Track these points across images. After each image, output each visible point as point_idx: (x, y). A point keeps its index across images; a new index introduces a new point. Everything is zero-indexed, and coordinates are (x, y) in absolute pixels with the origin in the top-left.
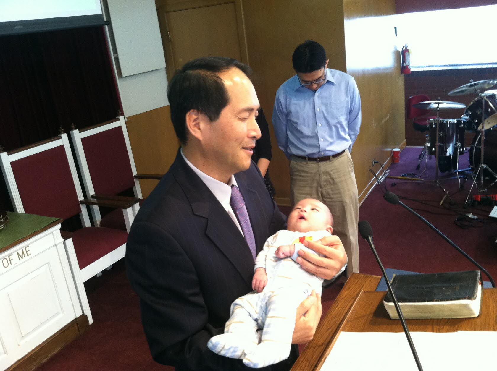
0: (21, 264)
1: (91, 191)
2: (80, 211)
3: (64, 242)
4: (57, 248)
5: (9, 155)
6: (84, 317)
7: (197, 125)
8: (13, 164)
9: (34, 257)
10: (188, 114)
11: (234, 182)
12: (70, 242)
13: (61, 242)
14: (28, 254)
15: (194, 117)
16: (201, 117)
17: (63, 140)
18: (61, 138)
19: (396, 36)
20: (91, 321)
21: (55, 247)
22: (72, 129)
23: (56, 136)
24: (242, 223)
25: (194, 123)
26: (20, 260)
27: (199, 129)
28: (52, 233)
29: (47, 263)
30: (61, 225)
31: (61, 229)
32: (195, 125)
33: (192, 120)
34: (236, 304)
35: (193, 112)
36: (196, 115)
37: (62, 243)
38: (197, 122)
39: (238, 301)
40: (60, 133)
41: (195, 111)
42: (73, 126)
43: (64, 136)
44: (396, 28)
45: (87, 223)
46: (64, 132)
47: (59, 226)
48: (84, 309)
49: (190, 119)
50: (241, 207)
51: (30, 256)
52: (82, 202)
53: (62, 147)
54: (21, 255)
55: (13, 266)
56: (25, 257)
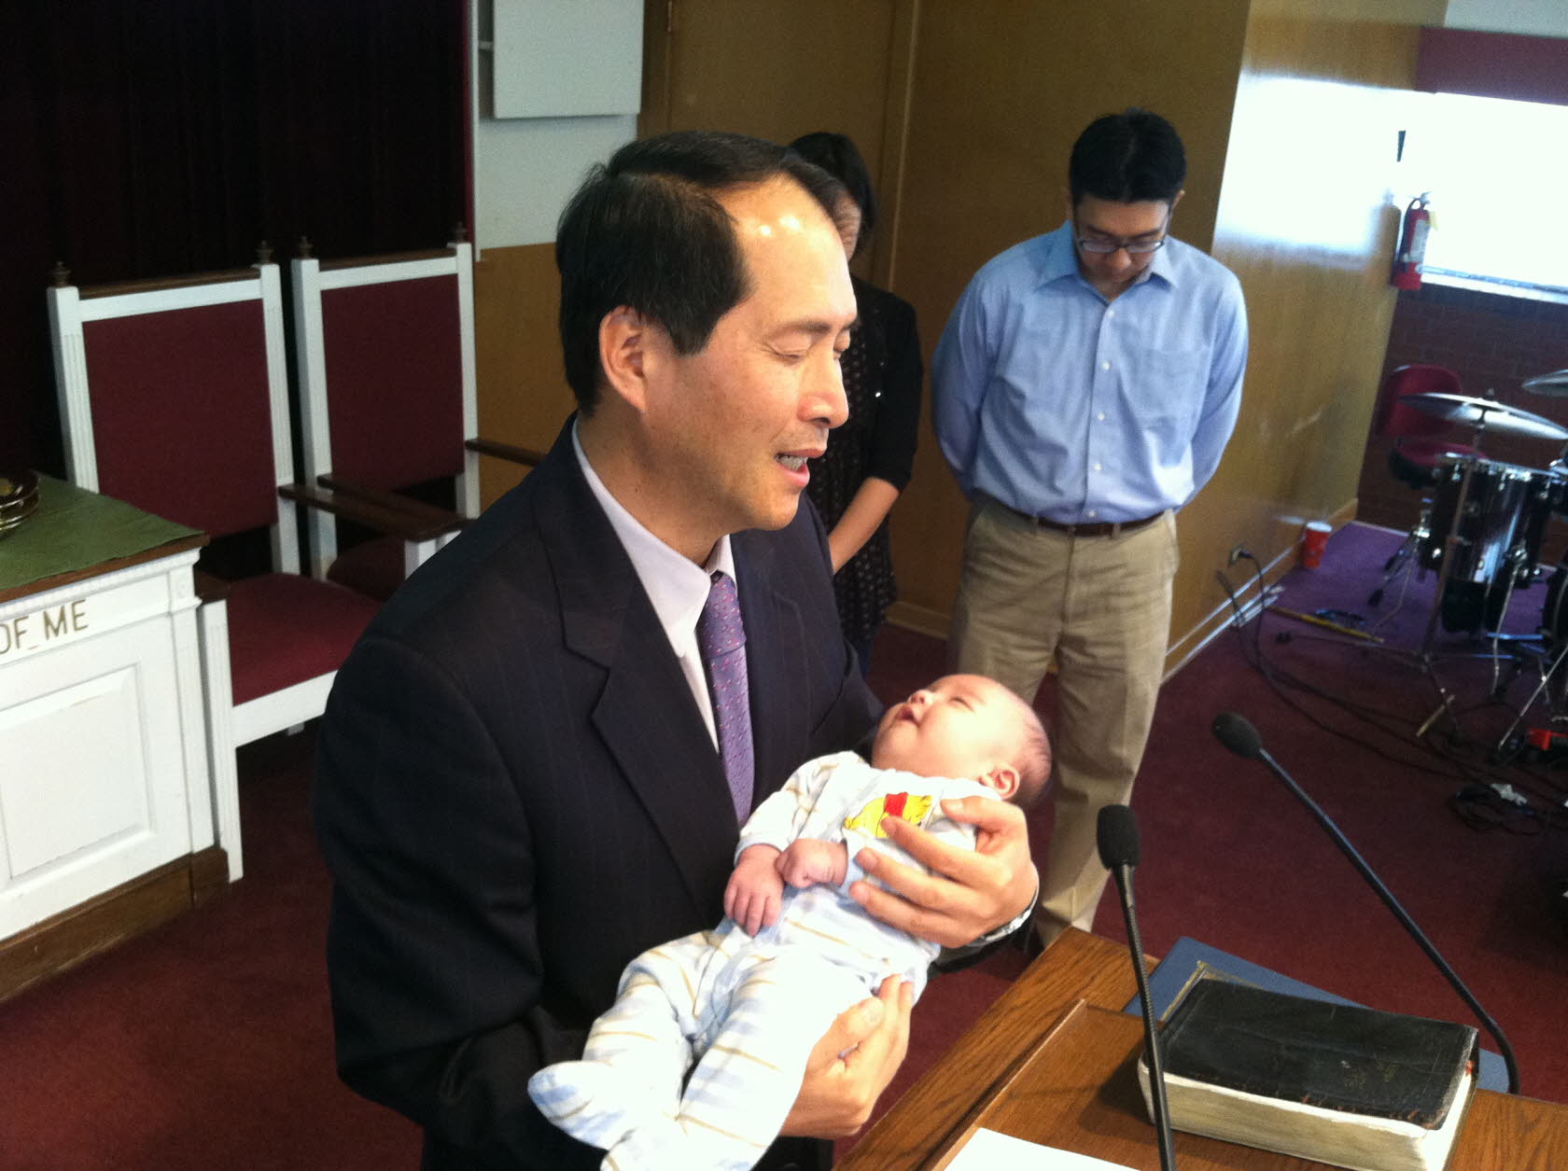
0: (52, 650)
1: (322, 463)
2: (273, 518)
3: (199, 611)
4: (173, 624)
5: (82, 297)
6: (216, 855)
7: (634, 361)
8: (91, 329)
9: (97, 636)
10: (607, 320)
11: (727, 564)
12: (217, 613)
13: (189, 609)
14: (79, 625)
15: (626, 331)
16: (649, 334)
17: (264, 286)
18: (257, 275)
19: (1399, 159)
20: (236, 871)
21: (167, 622)
22: (300, 256)
23: (243, 267)
24: (723, 704)
25: (626, 352)
26: (48, 636)
27: (639, 373)
28: (167, 573)
29: (134, 665)
30: (201, 552)
31: (197, 567)
32: (629, 359)
33: (620, 342)
34: (641, 970)
35: (625, 313)
36: (633, 326)
37: (192, 614)
38: (637, 349)
39: (648, 959)
40: (259, 260)
41: (632, 311)
42: (306, 246)
43: (271, 273)
44: (1402, 135)
45: (289, 562)
46: (273, 260)
47: (193, 556)
48: (222, 829)
49: (612, 340)
50: (731, 648)
51: (82, 634)
52: (284, 492)
53: (255, 307)
54: (55, 624)
55: (23, 652)
56: (66, 632)
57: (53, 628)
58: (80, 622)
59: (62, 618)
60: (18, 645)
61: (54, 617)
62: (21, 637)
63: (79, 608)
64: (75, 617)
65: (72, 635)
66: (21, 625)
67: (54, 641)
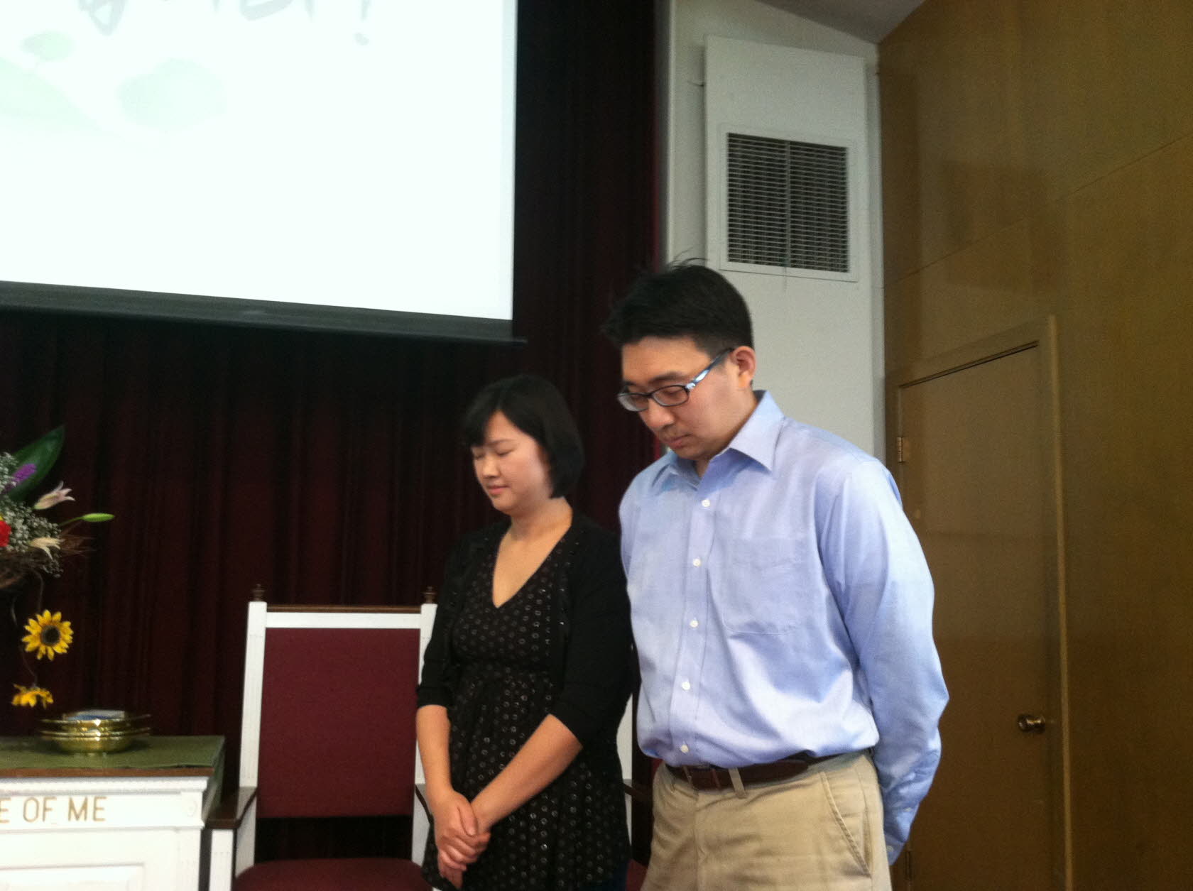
0: (71, 830)
3: (204, 833)
5: (269, 610)
8: (273, 635)
9: (110, 830)
12: (222, 839)
13: (193, 828)
14: (97, 817)
17: (423, 619)
18: (417, 611)
21: (174, 835)
23: (412, 605)
26: (70, 818)
29: (142, 864)
30: (209, 782)
31: (205, 795)
37: (199, 832)
40: (423, 601)
43: (428, 610)
47: (202, 784)
51: (98, 824)
53: (416, 634)
54: (78, 811)
55: (47, 825)
56: (86, 818)
57: (75, 813)
58: (99, 815)
59: (85, 807)
60: (44, 819)
61: (78, 806)
62: (48, 813)
63: (100, 803)
64: (96, 809)
65: (90, 823)
66: (50, 804)
67: (74, 823)
